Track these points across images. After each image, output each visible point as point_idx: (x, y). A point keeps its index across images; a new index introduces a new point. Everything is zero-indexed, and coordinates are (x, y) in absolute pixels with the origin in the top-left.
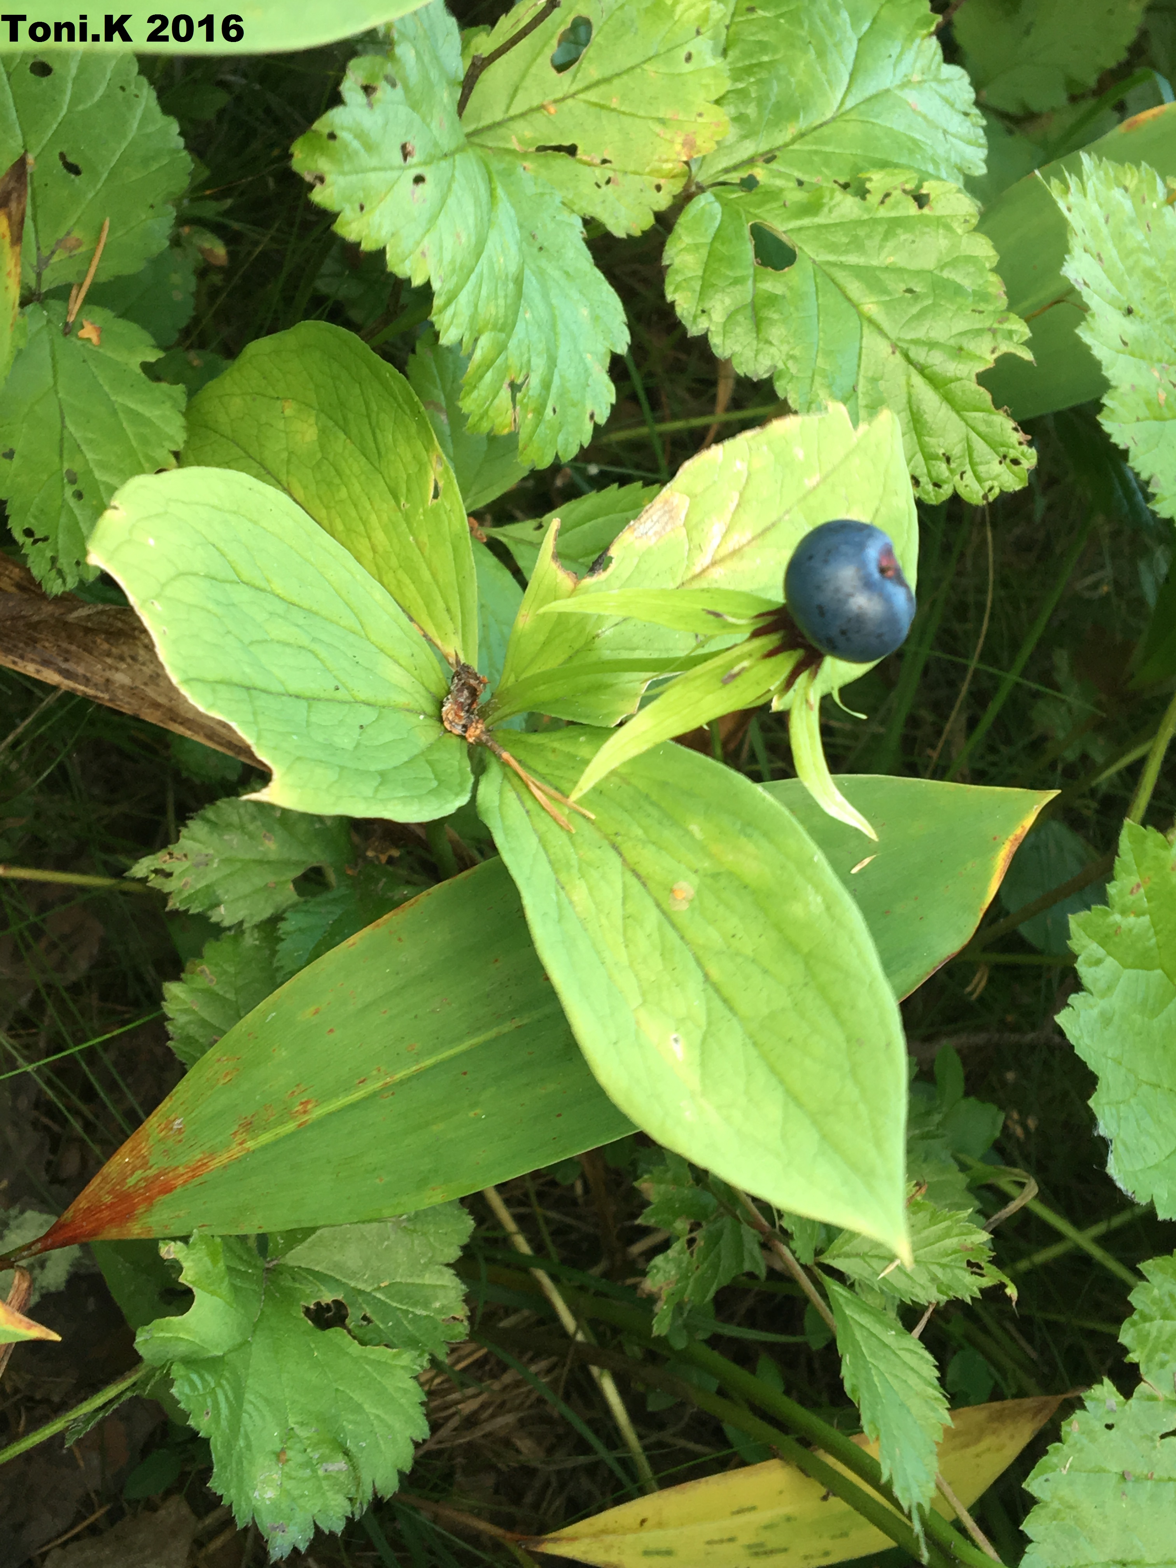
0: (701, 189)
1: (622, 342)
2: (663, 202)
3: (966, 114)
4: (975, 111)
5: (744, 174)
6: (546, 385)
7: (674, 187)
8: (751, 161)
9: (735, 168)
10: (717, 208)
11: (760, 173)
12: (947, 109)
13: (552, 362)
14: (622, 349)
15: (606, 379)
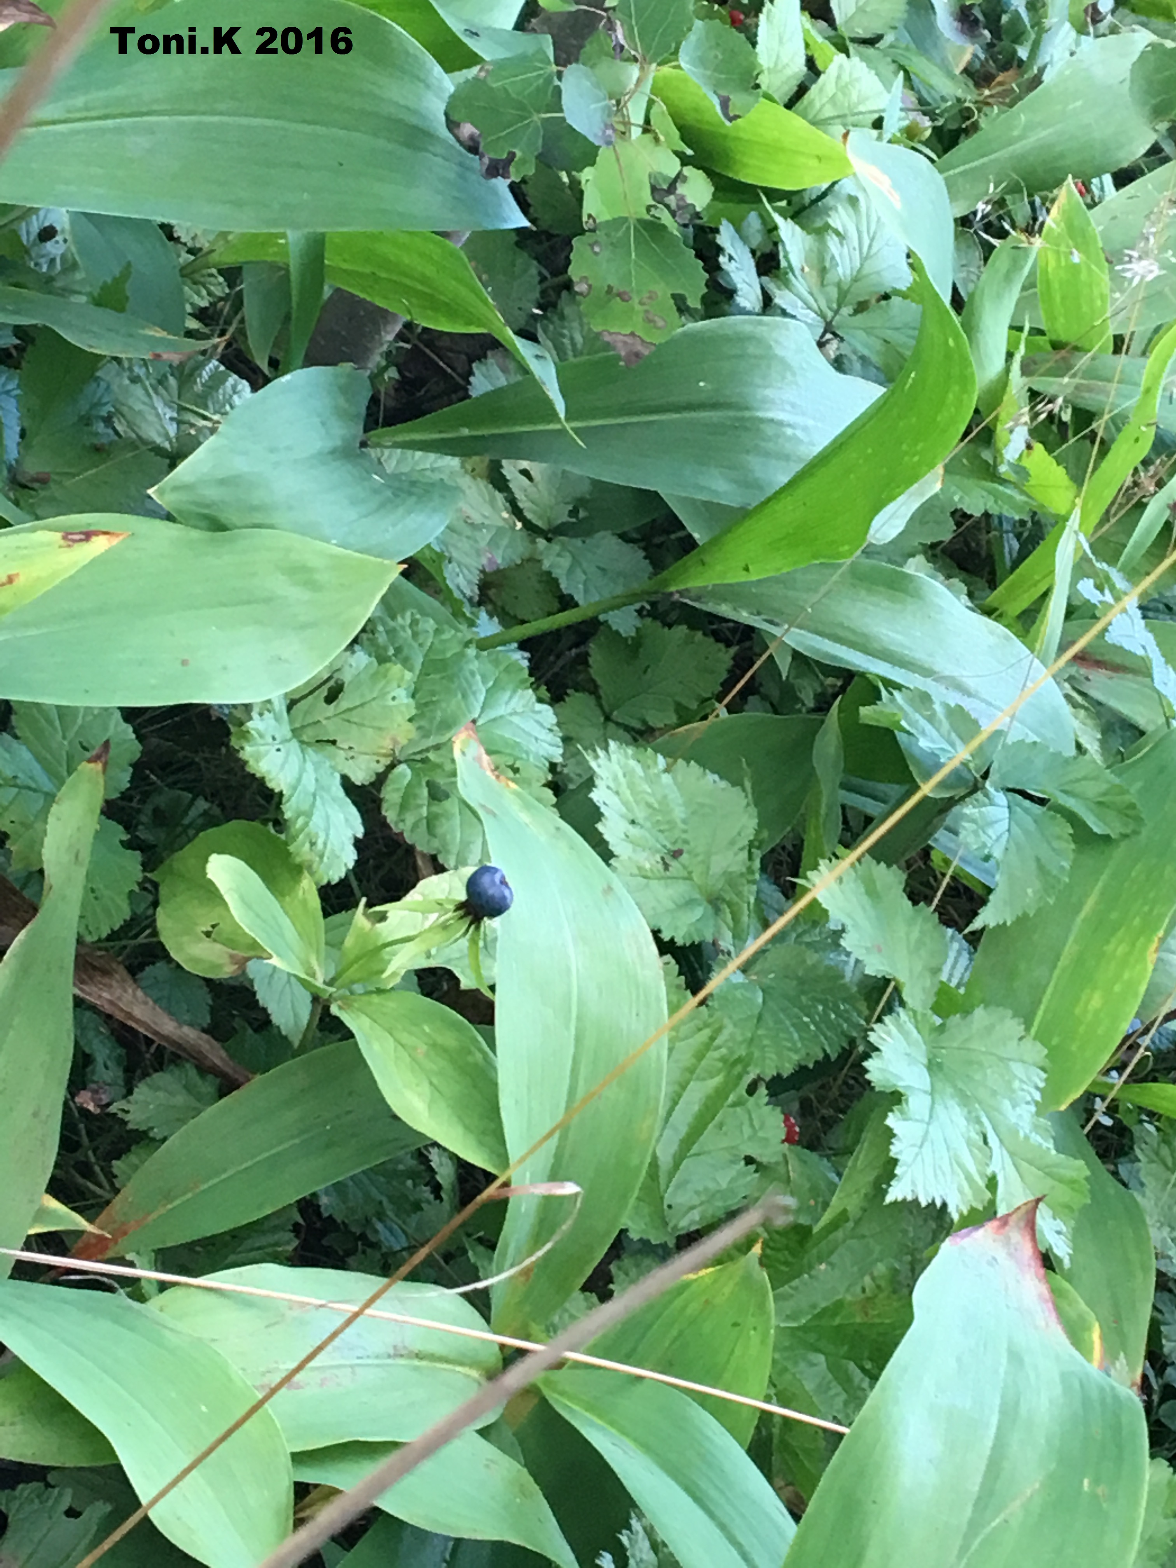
0: (400, 762)
1: (360, 832)
2: (381, 769)
3: (551, 730)
4: (556, 728)
5: (423, 756)
6: (325, 844)
7: (387, 761)
8: (427, 750)
9: (420, 752)
10: (409, 772)
11: (431, 756)
12: (538, 727)
13: (327, 835)
14: (360, 835)
15: (352, 848)
